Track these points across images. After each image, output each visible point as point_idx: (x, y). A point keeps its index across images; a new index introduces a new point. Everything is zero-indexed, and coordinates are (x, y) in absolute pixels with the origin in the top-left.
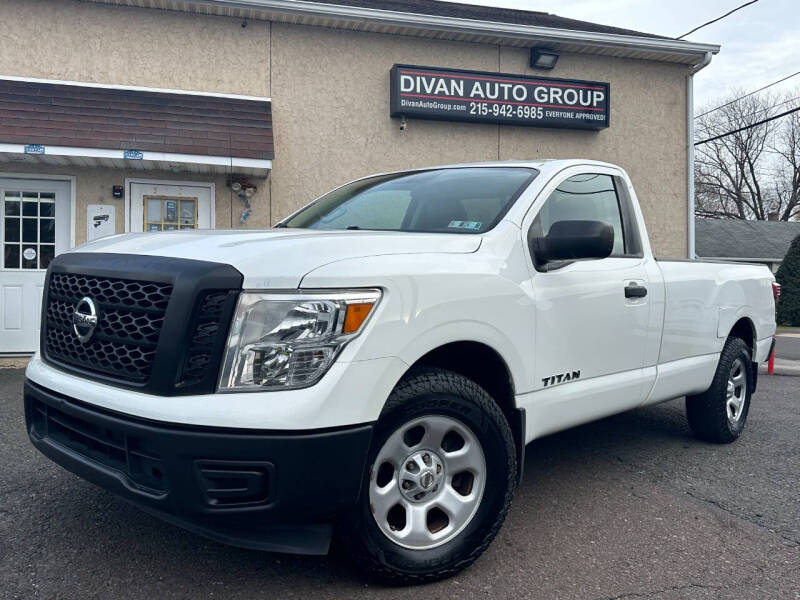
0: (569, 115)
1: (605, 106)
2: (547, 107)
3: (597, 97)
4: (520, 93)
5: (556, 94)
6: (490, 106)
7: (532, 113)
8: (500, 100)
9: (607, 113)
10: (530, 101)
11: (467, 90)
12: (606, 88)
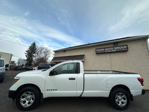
0: (121, 50)
1: (127, 48)
2: (116, 50)
3: (125, 47)
4: (112, 49)
5: (118, 48)
6: (108, 51)
7: (114, 51)
8: (109, 50)
9: (128, 49)
10: (114, 49)
11: (104, 50)
12: (127, 45)
